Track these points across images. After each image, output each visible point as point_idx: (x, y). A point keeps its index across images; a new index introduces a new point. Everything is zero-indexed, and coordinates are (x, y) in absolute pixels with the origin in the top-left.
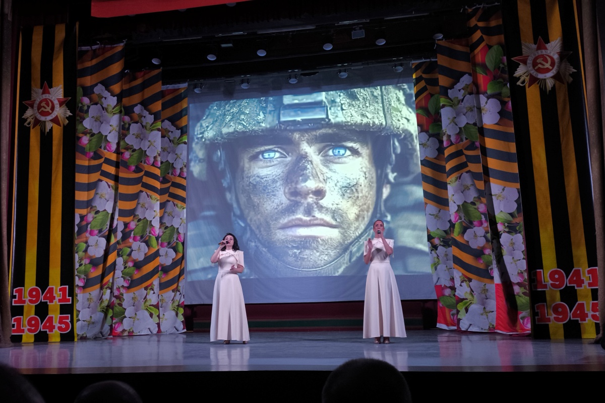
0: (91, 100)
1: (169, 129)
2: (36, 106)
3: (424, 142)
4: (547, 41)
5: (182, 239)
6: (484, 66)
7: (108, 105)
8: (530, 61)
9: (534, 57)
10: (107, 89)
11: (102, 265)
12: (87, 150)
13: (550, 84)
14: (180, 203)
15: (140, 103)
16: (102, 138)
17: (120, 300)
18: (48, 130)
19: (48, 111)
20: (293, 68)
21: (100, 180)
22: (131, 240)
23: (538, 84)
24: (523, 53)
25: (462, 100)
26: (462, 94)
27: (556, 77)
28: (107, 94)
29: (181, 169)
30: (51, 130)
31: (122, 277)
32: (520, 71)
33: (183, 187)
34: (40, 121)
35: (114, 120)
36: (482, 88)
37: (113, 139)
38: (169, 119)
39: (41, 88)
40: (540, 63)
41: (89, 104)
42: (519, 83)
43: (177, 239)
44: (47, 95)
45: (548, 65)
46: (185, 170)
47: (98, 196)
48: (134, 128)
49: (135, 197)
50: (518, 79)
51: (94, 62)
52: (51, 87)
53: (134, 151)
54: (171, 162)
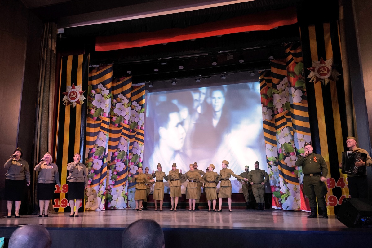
0: (96, 92)
1: (136, 105)
2: (68, 95)
3: (265, 111)
4: (325, 59)
5: (142, 161)
6: (293, 73)
7: (104, 94)
8: (316, 70)
9: (318, 68)
10: (104, 86)
11: (100, 174)
12: (94, 116)
13: (327, 81)
14: (140, 143)
15: (121, 93)
16: (101, 111)
17: (110, 191)
18: (74, 106)
19: (74, 98)
20: (198, 75)
21: (100, 131)
22: (115, 161)
23: (320, 81)
24: (313, 65)
25: (284, 90)
26: (284, 87)
27: (330, 78)
28: (104, 89)
29: (142, 125)
30: (76, 106)
31: (111, 180)
32: (311, 75)
33: (142, 135)
34: (70, 102)
35: (108, 102)
36: (293, 84)
37: (107, 111)
38: (136, 101)
39: (71, 86)
40: (322, 71)
41: (95, 94)
42: (310, 81)
43: (139, 161)
44: (74, 89)
45: (325, 72)
46: (143, 126)
47: (99, 139)
48: (118, 105)
49: (118, 139)
50: (310, 79)
51: (98, 73)
52: (76, 85)
53: (118, 116)
54: (137, 122)
